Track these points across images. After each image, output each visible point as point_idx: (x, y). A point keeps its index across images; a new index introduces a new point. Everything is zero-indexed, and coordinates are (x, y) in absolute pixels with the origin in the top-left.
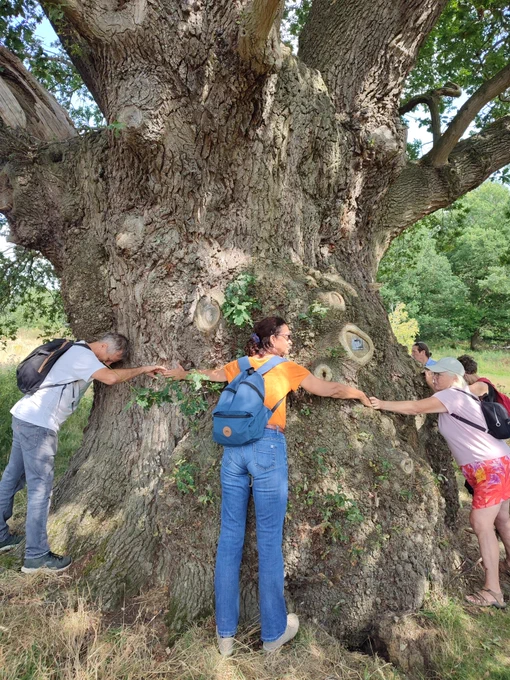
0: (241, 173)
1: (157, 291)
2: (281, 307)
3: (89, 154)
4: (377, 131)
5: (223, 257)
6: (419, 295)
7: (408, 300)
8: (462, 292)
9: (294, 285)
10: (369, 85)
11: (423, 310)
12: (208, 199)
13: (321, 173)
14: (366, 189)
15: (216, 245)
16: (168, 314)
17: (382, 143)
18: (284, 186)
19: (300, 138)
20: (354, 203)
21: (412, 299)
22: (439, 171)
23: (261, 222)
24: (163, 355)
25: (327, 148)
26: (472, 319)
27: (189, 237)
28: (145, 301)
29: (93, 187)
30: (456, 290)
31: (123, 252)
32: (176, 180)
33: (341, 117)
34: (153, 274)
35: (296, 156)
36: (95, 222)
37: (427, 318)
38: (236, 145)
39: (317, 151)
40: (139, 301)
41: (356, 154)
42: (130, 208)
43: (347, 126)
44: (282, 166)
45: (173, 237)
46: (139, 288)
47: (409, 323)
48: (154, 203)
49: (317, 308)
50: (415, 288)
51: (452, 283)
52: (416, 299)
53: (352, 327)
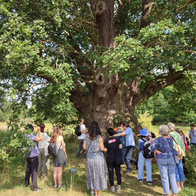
0: (114, 99)
1: (102, 117)
2: (121, 120)
3: (91, 96)
4: (135, 90)
5: (111, 112)
6: (154, 107)
7: (150, 108)
8: (168, 106)
9: (123, 116)
10: (133, 83)
11: (155, 112)
12: (110, 103)
13: (126, 98)
14: (133, 99)
15: (110, 110)
16: (104, 120)
17: (136, 92)
18: (121, 101)
19: (123, 93)
20: (131, 101)
21: (151, 108)
22: (147, 92)
23: (117, 106)
24: (102, 127)
25: (127, 94)
26: (172, 115)
27: (107, 109)
28: (100, 119)
29: (91, 101)
30: (166, 105)
31: (97, 111)
32: (105, 101)
33: (129, 88)
34: (101, 114)
35: (122, 96)
36: (91, 106)
37: (157, 115)
38: (114, 96)
39: (125, 94)
40: (99, 118)
41: (131, 94)
42: (98, 105)
43: (130, 90)
44: (120, 98)
45: (104, 109)
46: (99, 117)
47: (149, 117)
48: (102, 104)
49: (126, 120)
50: (152, 105)
51: (165, 103)
52: (153, 108)
53: (131, 123)
